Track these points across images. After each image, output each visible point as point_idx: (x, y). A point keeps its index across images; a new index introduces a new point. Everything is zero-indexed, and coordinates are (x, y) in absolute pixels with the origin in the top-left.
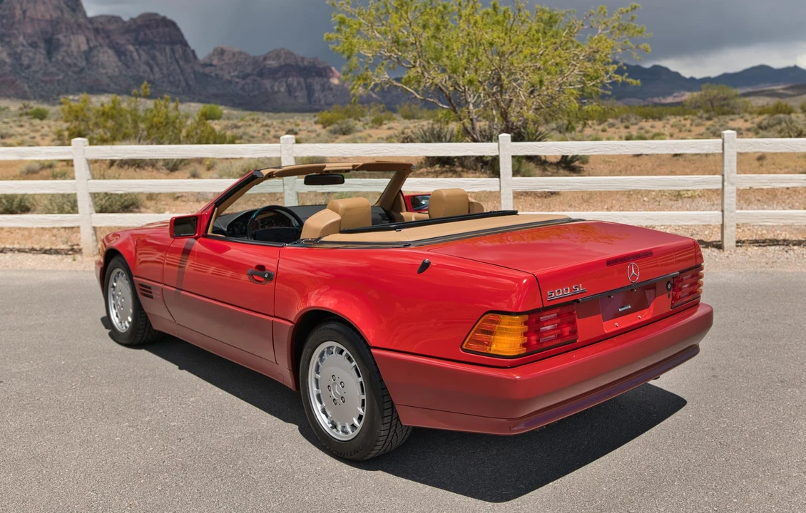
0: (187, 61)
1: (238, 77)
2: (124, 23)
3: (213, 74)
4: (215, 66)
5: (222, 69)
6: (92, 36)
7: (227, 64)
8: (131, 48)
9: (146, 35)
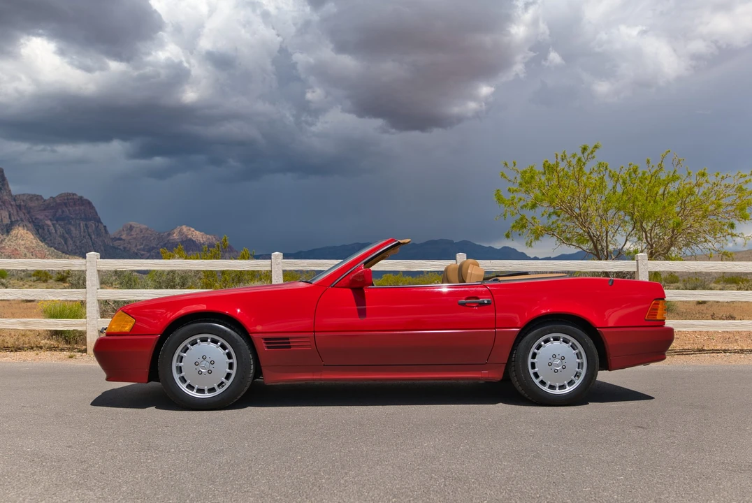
0: (99, 235)
1: (143, 250)
2: (45, 201)
3: (121, 247)
4: (124, 240)
5: (129, 243)
6: (14, 211)
7: (134, 238)
8: (49, 223)
9: (63, 212)
